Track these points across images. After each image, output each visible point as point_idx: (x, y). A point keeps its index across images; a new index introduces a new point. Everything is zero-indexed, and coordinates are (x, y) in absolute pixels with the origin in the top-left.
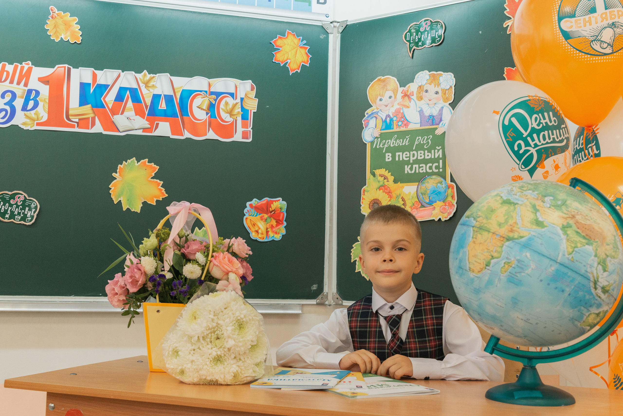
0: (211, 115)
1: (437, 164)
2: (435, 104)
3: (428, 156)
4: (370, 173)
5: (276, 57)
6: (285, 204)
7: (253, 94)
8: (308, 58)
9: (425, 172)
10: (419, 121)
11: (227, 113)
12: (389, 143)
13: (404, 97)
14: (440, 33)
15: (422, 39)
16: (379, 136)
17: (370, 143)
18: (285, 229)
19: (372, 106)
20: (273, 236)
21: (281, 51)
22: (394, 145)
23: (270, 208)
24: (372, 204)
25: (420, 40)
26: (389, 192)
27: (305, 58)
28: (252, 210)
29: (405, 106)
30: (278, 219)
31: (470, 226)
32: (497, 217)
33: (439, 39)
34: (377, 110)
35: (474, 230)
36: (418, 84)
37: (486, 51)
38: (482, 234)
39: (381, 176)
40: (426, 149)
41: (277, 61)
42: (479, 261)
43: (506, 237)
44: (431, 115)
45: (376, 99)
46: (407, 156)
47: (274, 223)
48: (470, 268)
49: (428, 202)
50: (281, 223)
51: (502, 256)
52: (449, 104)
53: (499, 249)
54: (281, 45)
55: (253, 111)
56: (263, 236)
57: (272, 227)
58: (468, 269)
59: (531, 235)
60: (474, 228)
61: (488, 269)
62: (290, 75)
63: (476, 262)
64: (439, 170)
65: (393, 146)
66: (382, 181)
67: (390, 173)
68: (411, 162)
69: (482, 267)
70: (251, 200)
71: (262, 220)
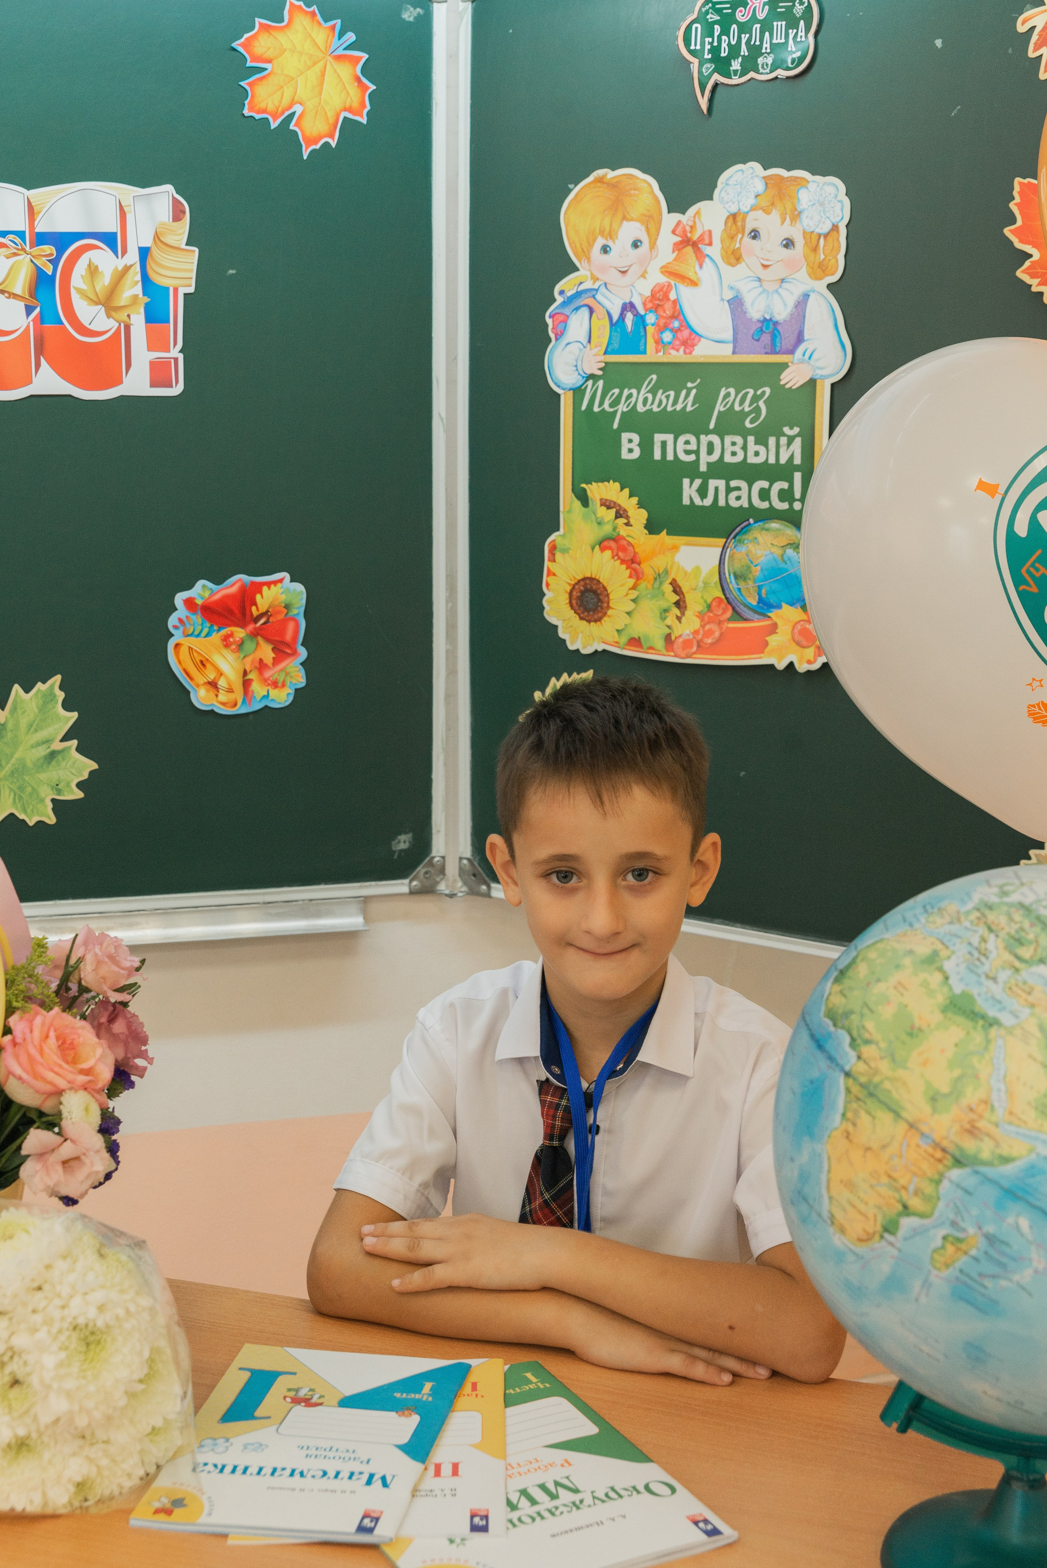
0: (41, 312)
1: (785, 485)
2: (782, 281)
3: (757, 454)
4: (573, 490)
5: (252, 96)
6: (301, 593)
7: (180, 232)
8: (364, 96)
9: (746, 505)
10: (729, 335)
11: (97, 303)
12: (633, 399)
13: (682, 246)
14: (803, 34)
15: (744, 51)
16: (600, 373)
17: (572, 391)
18: (303, 671)
19: (577, 270)
20: (264, 697)
21: (269, 74)
22: (648, 407)
23: (254, 608)
24: (579, 594)
25: (734, 50)
26: (633, 561)
27: (353, 96)
28: (193, 617)
29: (682, 278)
30: (277, 639)
31: (837, 1065)
32: (925, 1063)
33: (798, 54)
34: (594, 283)
35: (848, 1091)
36: (727, 206)
37: (955, 112)
38: (874, 1118)
39: (607, 504)
40: (750, 432)
41: (258, 112)
42: (862, 1207)
43: (951, 1148)
44: (768, 317)
45: (591, 245)
46: (689, 447)
47: (267, 652)
48: (833, 1216)
49: (754, 603)
50: (289, 651)
51: (937, 1214)
52: (830, 286)
53: (929, 1189)
54: (269, 54)
55: (182, 292)
56: (232, 696)
57: (261, 666)
58: (825, 1214)
59: (1038, 1155)
60: (851, 1081)
61: (891, 1244)
62: (305, 158)
63: (854, 1206)
64: (791, 505)
65: (645, 409)
66: (608, 522)
67: (635, 500)
68: (703, 468)
69: (871, 1230)
70: (190, 587)
71: (227, 646)
